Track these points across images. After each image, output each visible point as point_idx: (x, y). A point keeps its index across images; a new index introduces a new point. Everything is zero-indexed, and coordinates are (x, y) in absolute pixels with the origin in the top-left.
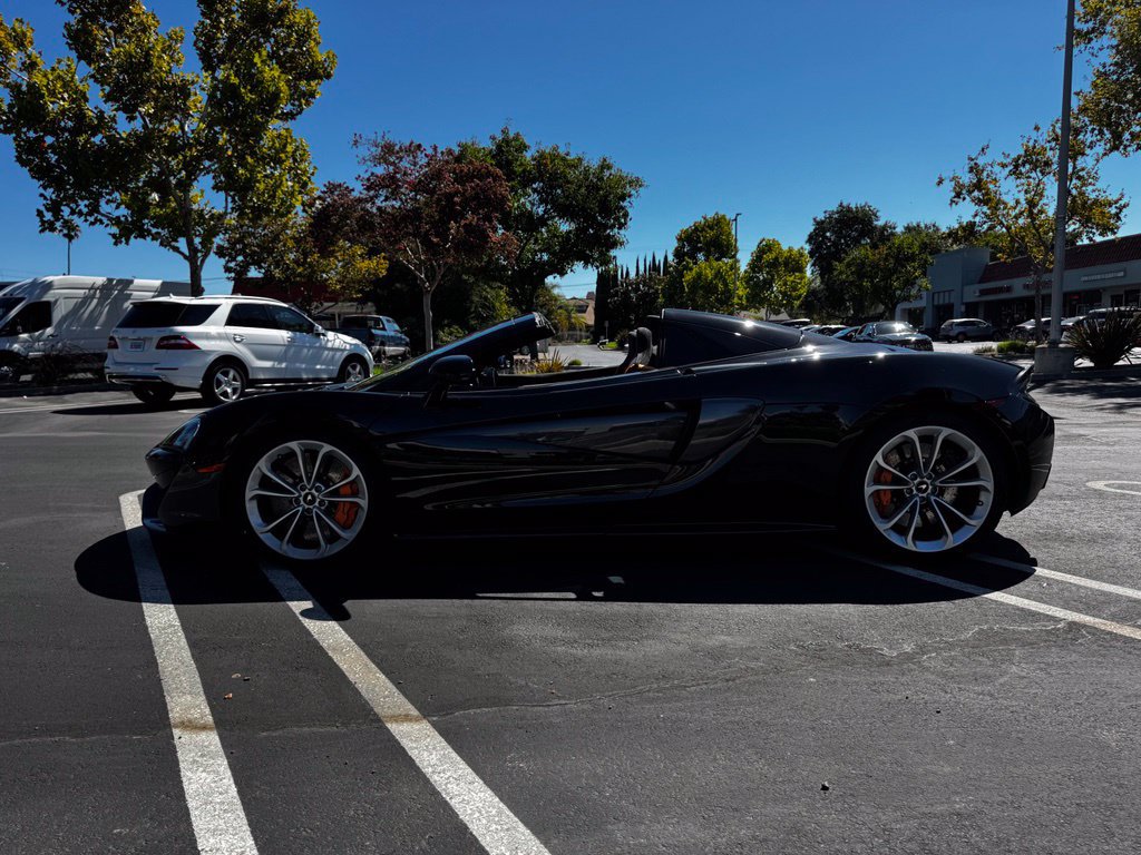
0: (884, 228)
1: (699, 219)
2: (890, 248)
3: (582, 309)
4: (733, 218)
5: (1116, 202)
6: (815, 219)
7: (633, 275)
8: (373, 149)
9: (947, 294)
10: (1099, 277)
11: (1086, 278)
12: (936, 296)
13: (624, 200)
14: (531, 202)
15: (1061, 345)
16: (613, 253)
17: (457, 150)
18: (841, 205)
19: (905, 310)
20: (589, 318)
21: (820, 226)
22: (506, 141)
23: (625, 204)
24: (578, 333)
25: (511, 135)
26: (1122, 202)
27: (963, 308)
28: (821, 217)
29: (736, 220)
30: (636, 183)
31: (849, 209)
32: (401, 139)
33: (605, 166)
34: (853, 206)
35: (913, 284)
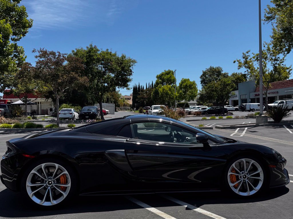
0: (225, 74)
1: (164, 71)
2: (221, 82)
3: (129, 99)
4: (174, 71)
5: (289, 68)
6: (203, 71)
7: (145, 88)
8: (40, 53)
9: (245, 95)
10: (290, 91)
11: (286, 91)
12: (241, 96)
13: (130, 67)
14: (100, 67)
15: (263, 115)
16: (128, 83)
17: (75, 51)
18: (211, 67)
19: (232, 101)
20: (130, 102)
21: (204, 74)
22: (92, 49)
23: (131, 68)
24: (127, 107)
25: (93, 46)
26: (290, 69)
27: (250, 100)
28: (204, 70)
29: (175, 72)
30: (134, 62)
31: (213, 68)
32: (49, 50)
33: (123, 57)
34: (214, 67)
35: (230, 93)
